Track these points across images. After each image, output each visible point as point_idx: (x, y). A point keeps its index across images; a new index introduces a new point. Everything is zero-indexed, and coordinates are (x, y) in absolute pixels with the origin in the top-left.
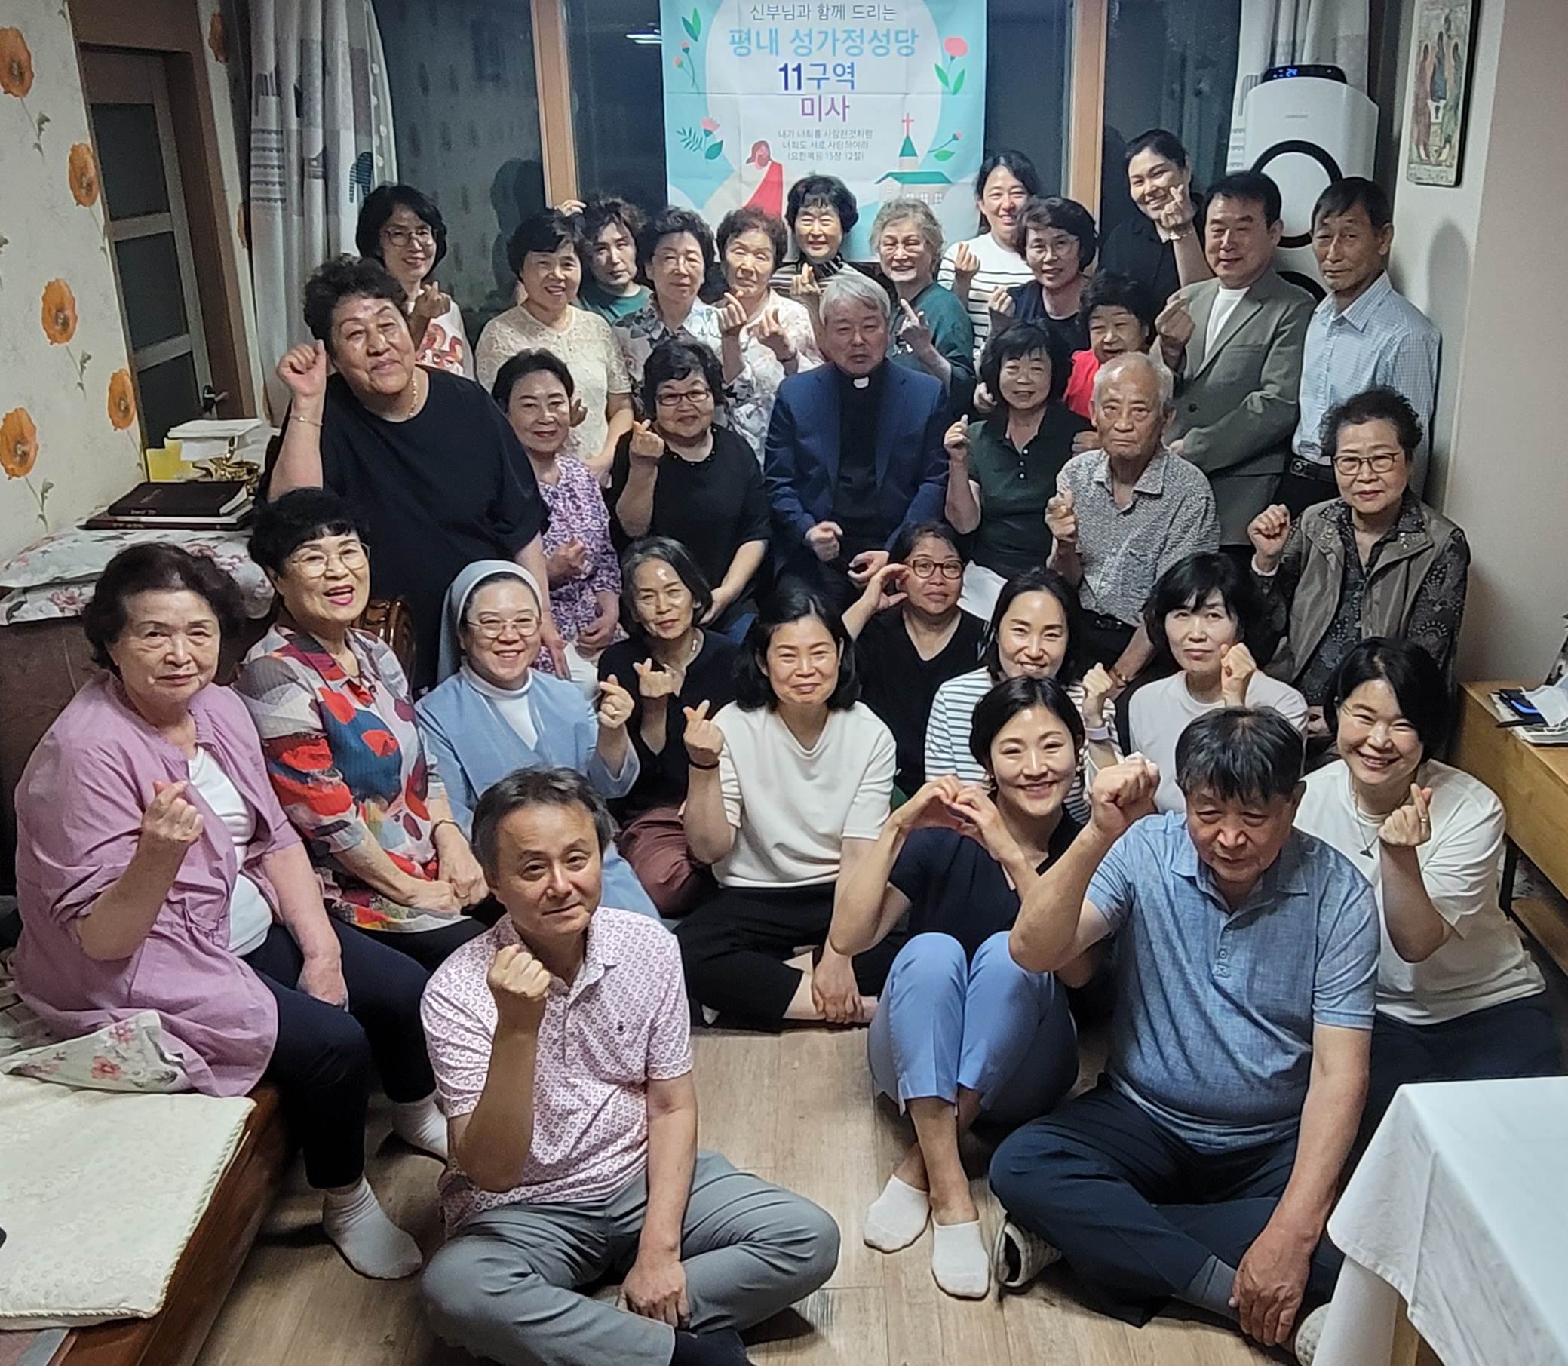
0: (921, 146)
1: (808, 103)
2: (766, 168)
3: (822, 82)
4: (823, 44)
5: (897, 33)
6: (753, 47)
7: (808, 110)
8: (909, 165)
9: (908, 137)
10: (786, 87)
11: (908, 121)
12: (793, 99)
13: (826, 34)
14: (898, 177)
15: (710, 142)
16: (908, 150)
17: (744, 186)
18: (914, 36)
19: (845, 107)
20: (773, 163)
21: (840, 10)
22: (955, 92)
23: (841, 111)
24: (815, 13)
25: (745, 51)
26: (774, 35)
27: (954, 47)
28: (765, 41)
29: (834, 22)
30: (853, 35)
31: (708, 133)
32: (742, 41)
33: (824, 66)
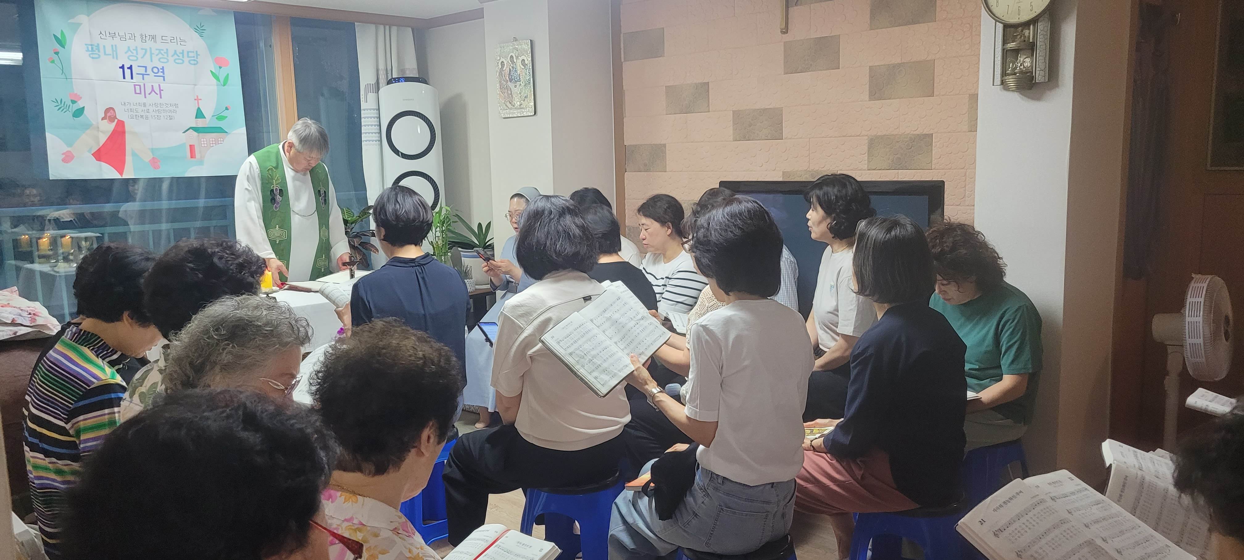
0: (208, 112)
1: (137, 87)
2: (114, 123)
3: (145, 76)
4: (144, 55)
5: (188, 52)
6: (102, 53)
7: (138, 91)
8: (201, 123)
9: (199, 108)
10: (124, 78)
11: (197, 99)
12: (128, 84)
13: (146, 50)
14: (196, 129)
15: (75, 107)
16: (199, 114)
17: (100, 133)
18: (197, 55)
19: (161, 90)
20: (119, 120)
21: (153, 38)
22: (224, 86)
23: (158, 93)
24: (138, 38)
25: (96, 56)
26: (114, 49)
27: (221, 62)
28: (109, 50)
29: (150, 44)
30: (162, 51)
31: (74, 102)
32: (94, 50)
33: (146, 67)
